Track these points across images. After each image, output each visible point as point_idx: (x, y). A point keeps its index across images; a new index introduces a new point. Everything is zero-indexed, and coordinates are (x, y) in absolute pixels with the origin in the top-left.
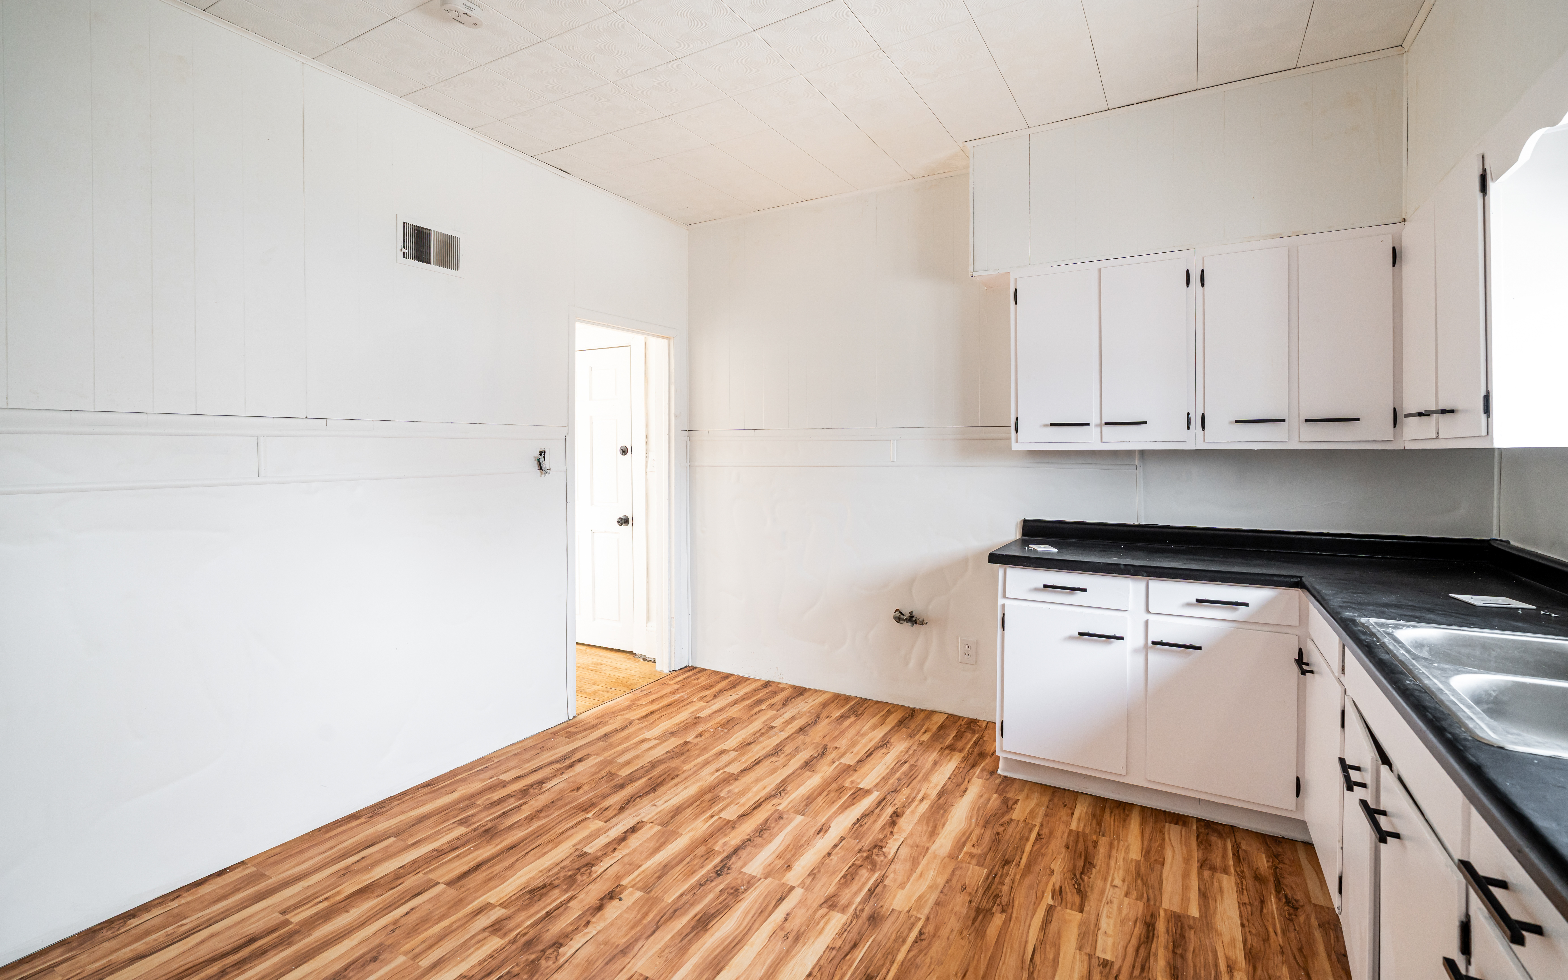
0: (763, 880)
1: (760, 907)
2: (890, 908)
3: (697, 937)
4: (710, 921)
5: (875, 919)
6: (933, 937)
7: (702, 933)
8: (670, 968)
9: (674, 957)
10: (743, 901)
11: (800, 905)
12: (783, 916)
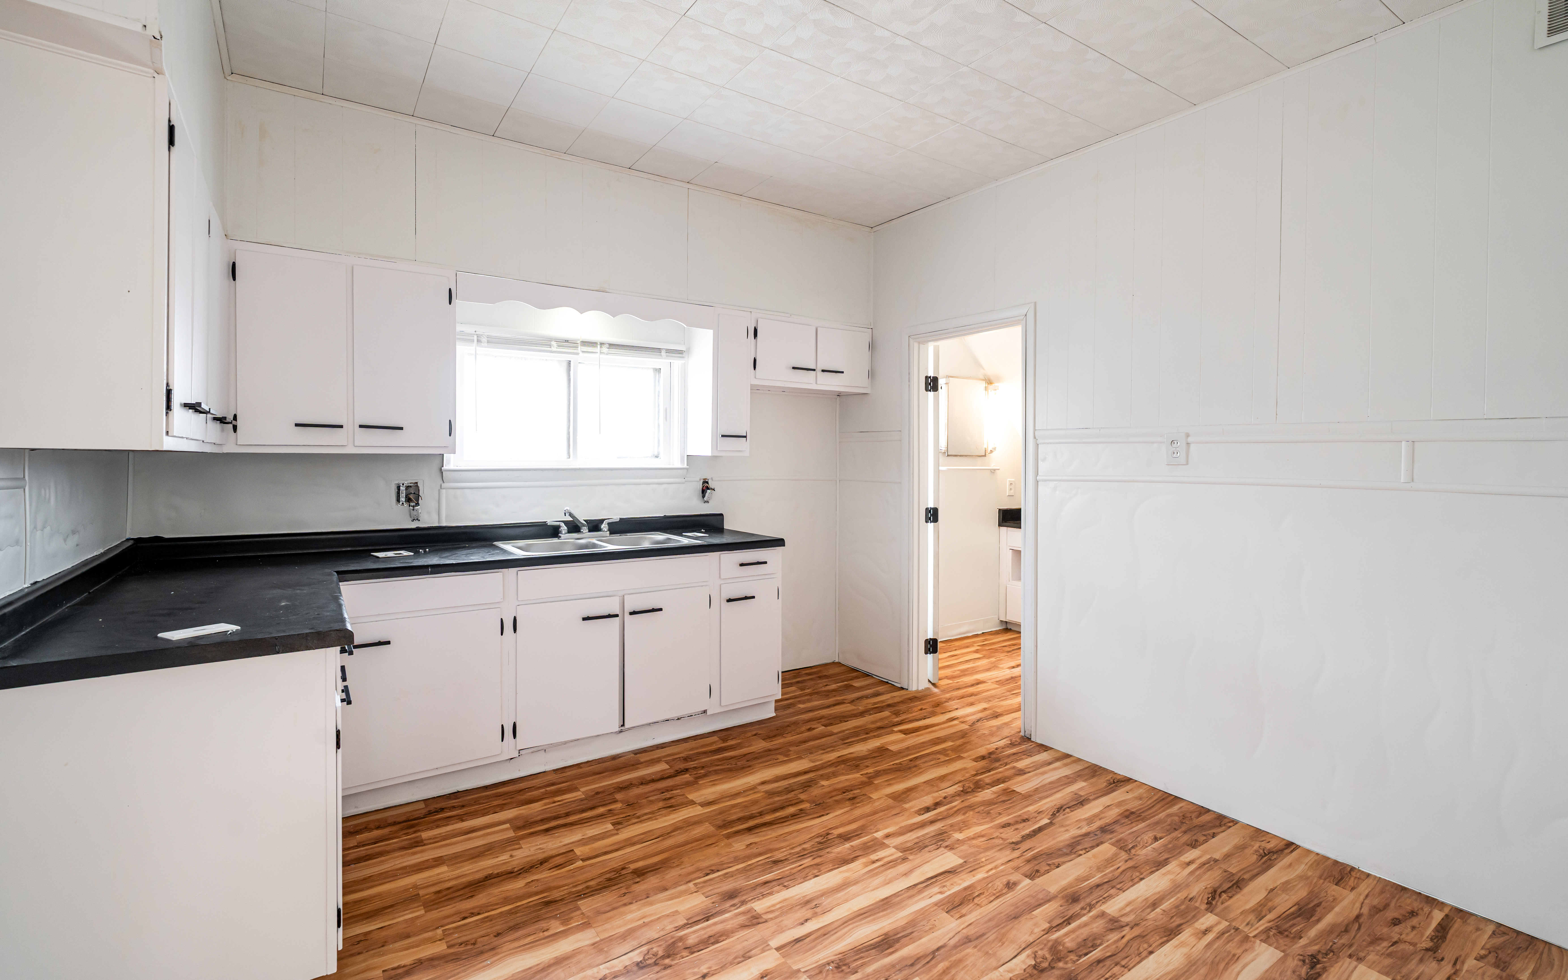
0: (803, 970)
1: (823, 940)
2: (707, 900)
3: (896, 932)
4: (879, 942)
5: (731, 895)
6: (701, 870)
7: (891, 934)
8: (926, 914)
9: (921, 921)
10: (837, 952)
11: (785, 929)
12: (807, 924)
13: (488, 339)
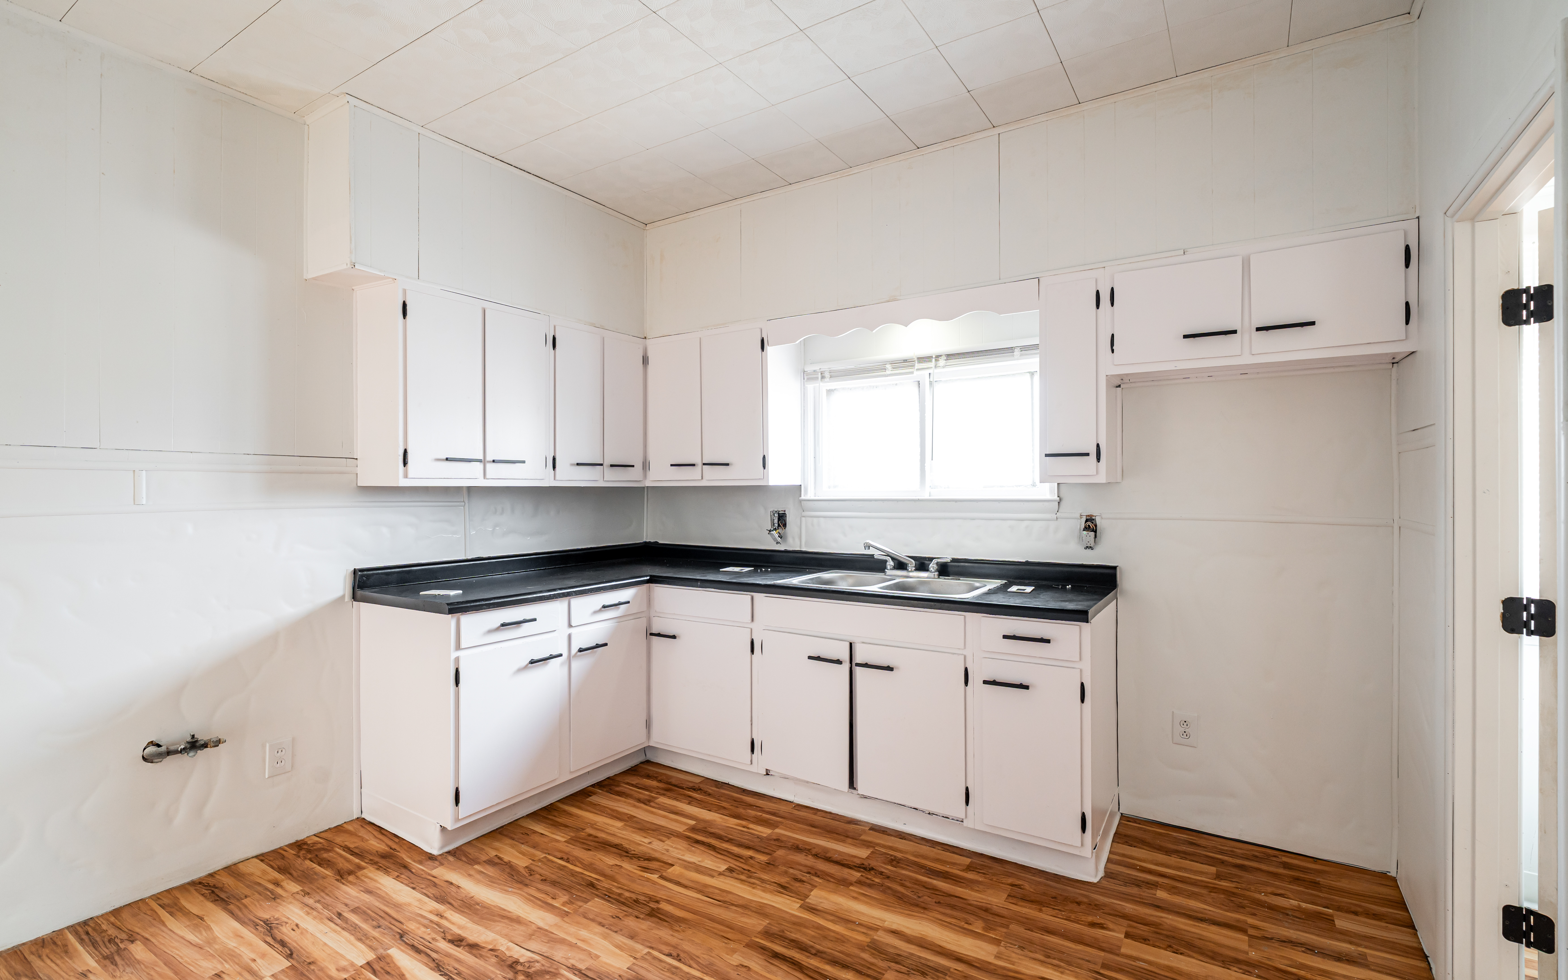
13: (831, 374)
